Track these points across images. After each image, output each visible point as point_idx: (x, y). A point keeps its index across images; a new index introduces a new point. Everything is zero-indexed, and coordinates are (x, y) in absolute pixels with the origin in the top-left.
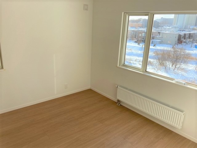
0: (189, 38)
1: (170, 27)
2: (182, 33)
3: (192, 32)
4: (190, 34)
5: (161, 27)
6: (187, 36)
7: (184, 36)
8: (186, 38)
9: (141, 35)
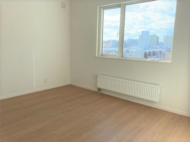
0: (154, 55)
1: (137, 47)
2: (147, 51)
3: (155, 50)
4: (154, 52)
5: (129, 47)
6: (152, 54)
7: (149, 53)
8: (151, 55)
9: (112, 53)
